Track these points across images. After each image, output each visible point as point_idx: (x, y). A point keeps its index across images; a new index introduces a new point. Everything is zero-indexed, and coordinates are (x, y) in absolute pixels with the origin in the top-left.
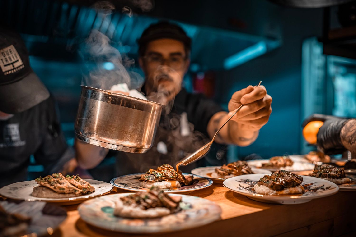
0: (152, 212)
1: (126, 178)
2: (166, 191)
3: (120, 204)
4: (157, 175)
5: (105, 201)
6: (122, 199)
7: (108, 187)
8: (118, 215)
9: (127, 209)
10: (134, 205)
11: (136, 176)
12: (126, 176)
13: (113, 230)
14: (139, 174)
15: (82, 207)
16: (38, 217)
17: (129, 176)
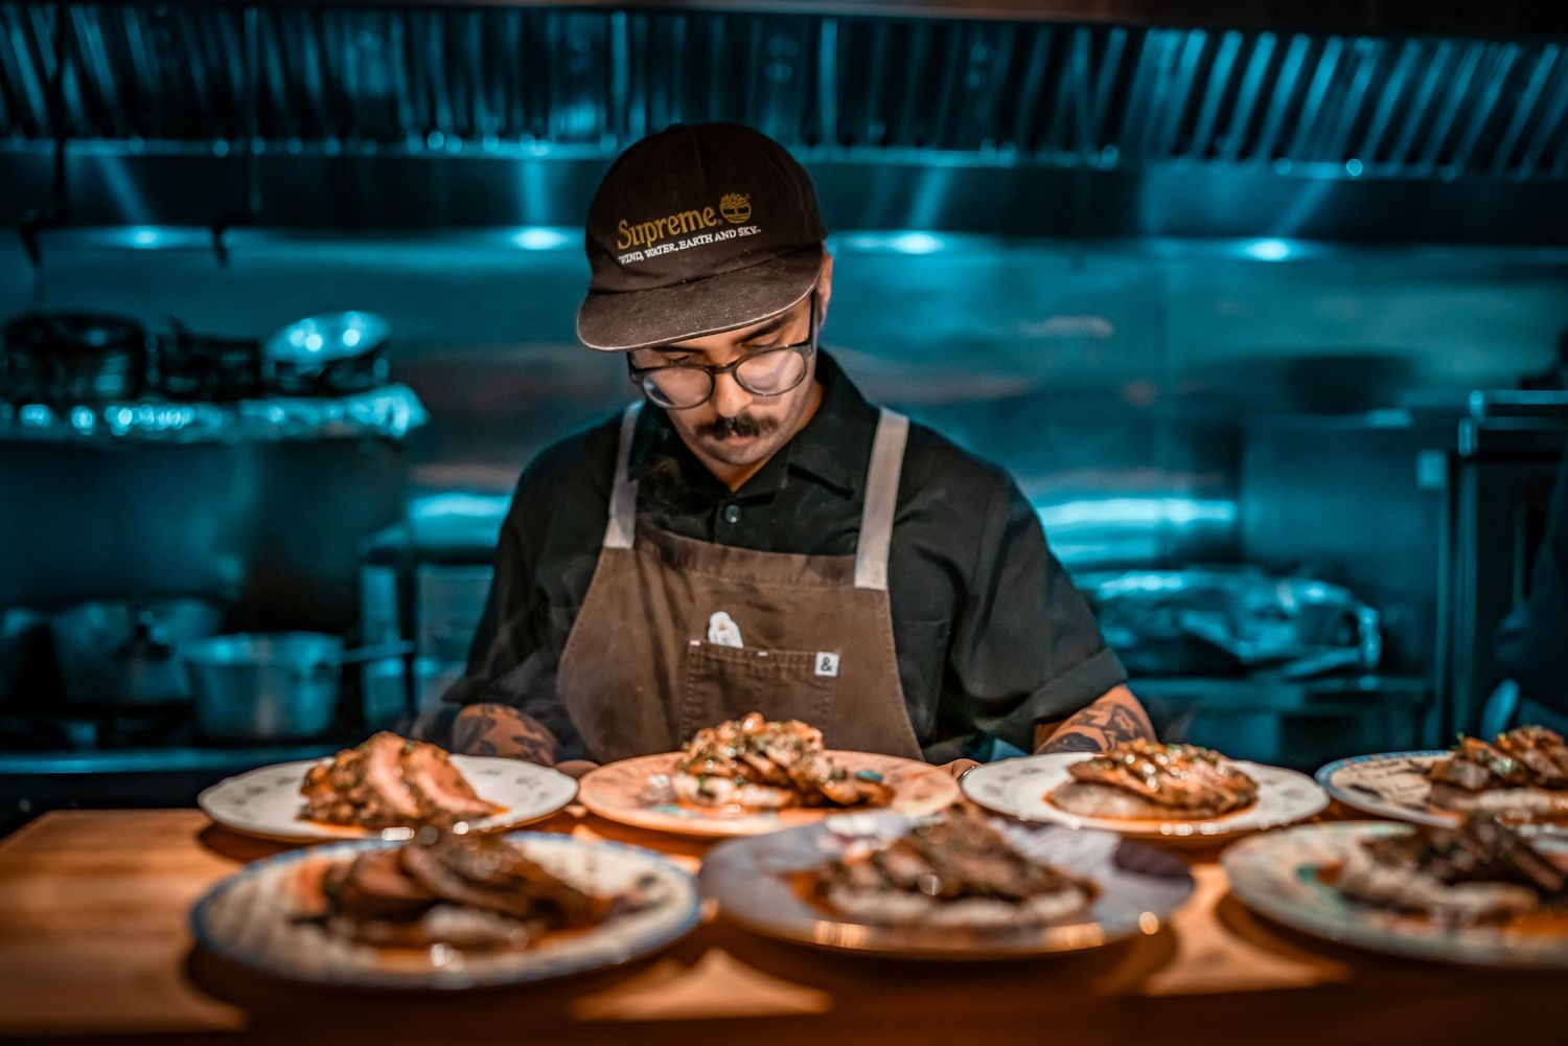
0: (1473, 899)
1: (1376, 768)
2: (1527, 830)
3: (1360, 862)
4: (1496, 767)
5: (1303, 846)
6: (1369, 846)
7: (1310, 796)
8: (1356, 897)
9: (1385, 879)
10: (1409, 864)
11: (1411, 762)
12: (1373, 757)
13: (1334, 938)
14: (1424, 753)
15: (1234, 858)
16: (1104, 876)
17: (1386, 762)
